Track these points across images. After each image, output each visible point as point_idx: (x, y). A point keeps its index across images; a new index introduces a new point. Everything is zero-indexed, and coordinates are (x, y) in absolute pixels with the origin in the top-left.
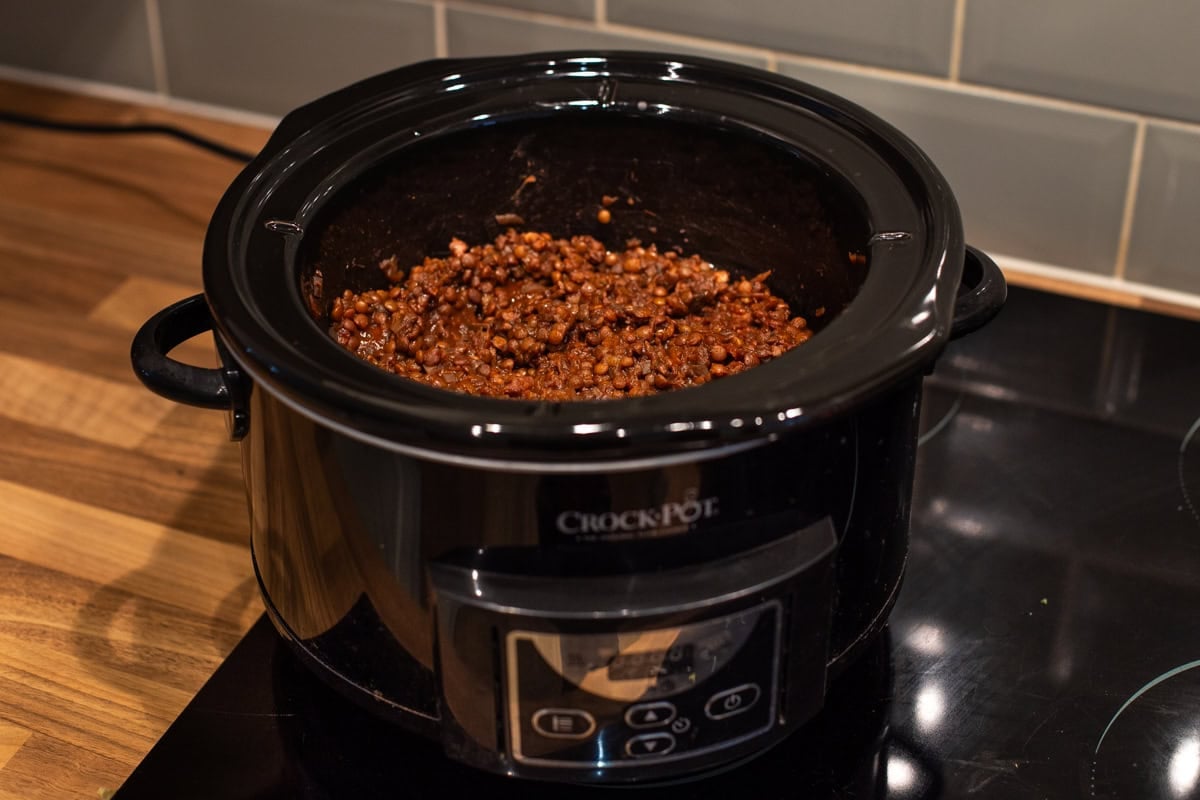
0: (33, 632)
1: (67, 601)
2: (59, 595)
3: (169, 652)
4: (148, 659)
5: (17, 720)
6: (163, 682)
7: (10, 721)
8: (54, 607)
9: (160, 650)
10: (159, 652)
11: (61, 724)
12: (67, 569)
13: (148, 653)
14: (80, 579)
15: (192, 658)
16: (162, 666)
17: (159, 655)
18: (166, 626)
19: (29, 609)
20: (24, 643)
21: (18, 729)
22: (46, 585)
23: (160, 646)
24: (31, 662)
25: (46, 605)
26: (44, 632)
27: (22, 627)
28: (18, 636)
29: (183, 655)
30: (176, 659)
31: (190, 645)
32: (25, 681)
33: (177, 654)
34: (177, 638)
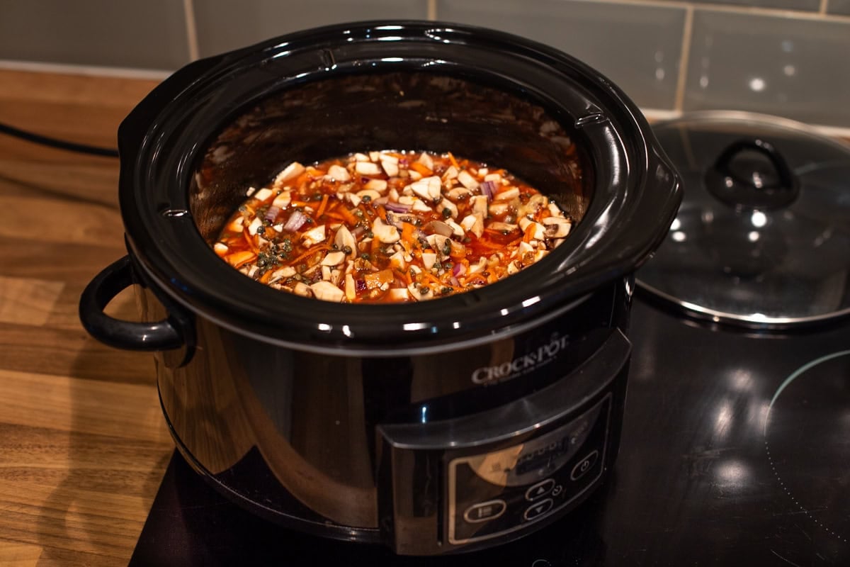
0: (17, 474)
1: (34, 446)
2: (27, 443)
3: (122, 471)
4: (109, 479)
5: (28, 540)
6: (125, 494)
7: (24, 542)
8: (26, 452)
9: (115, 471)
10: (116, 473)
11: (62, 537)
12: (26, 423)
13: (107, 474)
14: (37, 428)
15: (140, 472)
16: (120, 482)
17: (115, 475)
18: (113, 453)
19: (7, 456)
20: (14, 483)
21: (30, 547)
22: (14, 437)
23: (113, 468)
24: (23, 496)
25: (19, 452)
26: (25, 472)
27: (7, 470)
28: (6, 478)
29: (133, 471)
30: (129, 475)
31: (135, 464)
32: (24, 511)
33: (129, 472)
34: (125, 460)
